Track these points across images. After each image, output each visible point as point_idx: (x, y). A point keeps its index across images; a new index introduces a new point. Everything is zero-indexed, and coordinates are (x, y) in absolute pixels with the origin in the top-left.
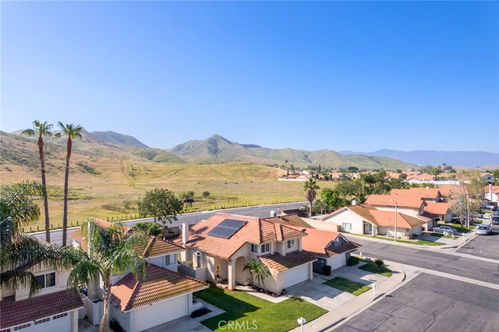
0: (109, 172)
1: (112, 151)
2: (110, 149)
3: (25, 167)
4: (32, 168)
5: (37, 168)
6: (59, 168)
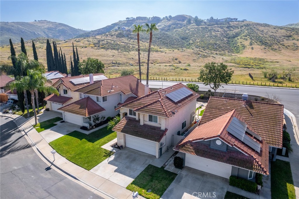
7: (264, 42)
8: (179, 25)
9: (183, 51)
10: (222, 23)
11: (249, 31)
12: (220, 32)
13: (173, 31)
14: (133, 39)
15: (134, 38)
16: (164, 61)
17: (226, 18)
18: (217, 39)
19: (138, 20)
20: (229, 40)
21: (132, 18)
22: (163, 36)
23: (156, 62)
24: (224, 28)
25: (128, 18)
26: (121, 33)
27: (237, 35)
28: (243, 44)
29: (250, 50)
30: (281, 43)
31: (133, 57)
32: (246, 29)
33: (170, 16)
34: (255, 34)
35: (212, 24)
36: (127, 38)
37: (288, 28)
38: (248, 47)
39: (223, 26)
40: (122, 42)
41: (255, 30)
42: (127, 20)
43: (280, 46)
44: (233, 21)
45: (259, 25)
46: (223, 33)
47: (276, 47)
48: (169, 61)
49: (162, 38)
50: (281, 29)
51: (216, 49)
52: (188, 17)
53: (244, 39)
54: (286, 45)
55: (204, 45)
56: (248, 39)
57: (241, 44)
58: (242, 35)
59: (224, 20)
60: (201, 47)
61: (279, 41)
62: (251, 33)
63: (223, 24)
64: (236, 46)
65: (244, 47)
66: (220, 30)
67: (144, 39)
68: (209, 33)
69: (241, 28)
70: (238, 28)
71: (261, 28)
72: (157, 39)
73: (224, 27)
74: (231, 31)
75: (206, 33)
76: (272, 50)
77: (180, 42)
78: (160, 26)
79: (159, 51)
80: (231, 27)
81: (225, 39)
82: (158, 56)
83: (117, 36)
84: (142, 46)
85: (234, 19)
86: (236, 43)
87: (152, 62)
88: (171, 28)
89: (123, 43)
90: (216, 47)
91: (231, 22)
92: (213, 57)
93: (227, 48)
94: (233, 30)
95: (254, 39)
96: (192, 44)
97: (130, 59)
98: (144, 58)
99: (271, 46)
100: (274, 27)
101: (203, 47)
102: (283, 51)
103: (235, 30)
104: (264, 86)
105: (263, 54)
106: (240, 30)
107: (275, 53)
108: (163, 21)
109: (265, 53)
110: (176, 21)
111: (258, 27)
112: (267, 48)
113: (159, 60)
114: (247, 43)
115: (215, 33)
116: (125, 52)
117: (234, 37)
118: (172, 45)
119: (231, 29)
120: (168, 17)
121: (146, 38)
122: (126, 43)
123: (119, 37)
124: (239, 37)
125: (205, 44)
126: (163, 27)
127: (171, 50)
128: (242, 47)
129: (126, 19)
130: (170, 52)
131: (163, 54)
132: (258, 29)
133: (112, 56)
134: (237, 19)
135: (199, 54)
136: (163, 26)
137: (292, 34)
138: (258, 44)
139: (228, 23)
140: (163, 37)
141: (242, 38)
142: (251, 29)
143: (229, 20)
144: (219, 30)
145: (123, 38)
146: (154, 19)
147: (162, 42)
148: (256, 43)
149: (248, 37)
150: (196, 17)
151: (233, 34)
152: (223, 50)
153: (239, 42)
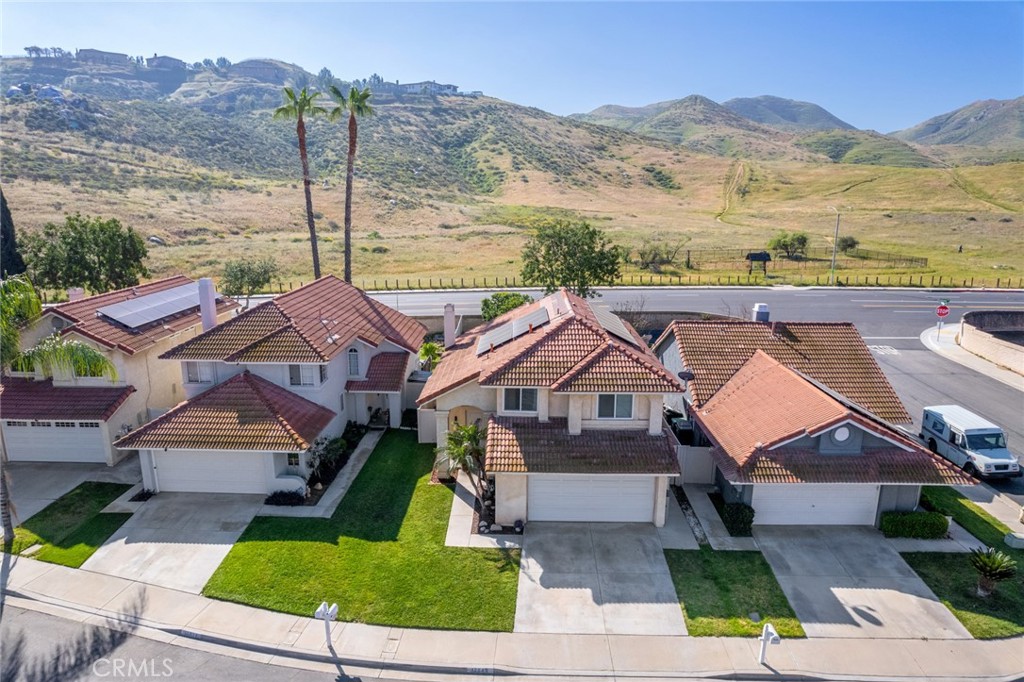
0: (698, 184)
1: (752, 140)
2: (749, 136)
3: (551, 175)
4: (561, 178)
5: (569, 177)
6: (606, 177)
7: (548, 162)
8: (266, 97)
9: (331, 186)
10: (415, 98)
11: (500, 127)
12: (417, 126)
13: (250, 115)
14: (110, 140)
15: (111, 133)
16: (277, 224)
17: (426, 83)
18: (413, 148)
19: (90, 63)
20: (448, 151)
21: (55, 50)
22: (226, 132)
23: (248, 227)
24: (423, 113)
25: (36, 50)
26: (44, 110)
27: (467, 138)
28: (495, 166)
29: (520, 184)
30: (590, 165)
31: (151, 211)
32: (489, 121)
33: (223, 61)
34: (519, 138)
35: (383, 98)
36: (81, 133)
37: (591, 125)
38: (510, 173)
39: (421, 106)
40: (63, 150)
41: (515, 125)
42: (34, 55)
43: (591, 174)
44: (447, 95)
45: (520, 110)
46: (425, 129)
47: (582, 176)
48: (295, 224)
49: (225, 140)
50: (577, 126)
51: (422, 183)
52: (291, 69)
53: (493, 151)
54: (604, 171)
55: (378, 169)
56: (504, 150)
57: (487, 164)
58: (483, 139)
59: (418, 89)
60: (373, 173)
61: (583, 160)
62: (506, 134)
63: (420, 102)
64: (474, 173)
65: (500, 175)
66: (413, 118)
67: (154, 139)
68: (380, 128)
69: (475, 117)
70: (467, 117)
71: (530, 121)
72: (208, 145)
73: (424, 110)
74: (447, 124)
75: (372, 129)
76: (576, 184)
77: (290, 154)
78: (192, 95)
79: (241, 188)
80: (445, 111)
81: (437, 150)
82: (248, 207)
83: (32, 123)
84: (162, 169)
85: (449, 87)
86: (474, 164)
87: (235, 230)
88: (238, 103)
89: (73, 156)
90: (418, 175)
91: (442, 95)
92: (431, 206)
93: (453, 178)
94: (451, 120)
95: (520, 152)
96: (336, 162)
97: (143, 217)
98: (193, 213)
99: (570, 174)
100: (559, 120)
101: (380, 175)
102: (601, 187)
103: (458, 123)
104: (649, 285)
105: (557, 196)
106: (471, 121)
107: (585, 193)
108: (200, 76)
109: (562, 193)
110: (252, 81)
111: (518, 116)
112: (562, 180)
113: (258, 220)
114: (504, 162)
115: (402, 129)
116: (105, 192)
117: (461, 145)
118: (269, 165)
119: (448, 117)
120: (215, 62)
121: (163, 137)
122: (83, 153)
123: (39, 127)
124: (475, 145)
125: (383, 164)
126: (206, 100)
127: (285, 186)
128: (495, 174)
129: (25, 54)
130: (284, 189)
131: (261, 197)
132: (521, 124)
133: (52, 209)
134: (455, 88)
135: (386, 198)
136: (203, 95)
137: (604, 142)
138: (536, 168)
139: (434, 98)
140: (227, 138)
141: (487, 149)
142: (501, 119)
143: (433, 89)
144: (412, 121)
145: (63, 131)
146: (159, 65)
147: (227, 154)
148: (530, 162)
149: (501, 144)
150: (325, 72)
151: (455, 134)
152: (445, 186)
153: (481, 160)
